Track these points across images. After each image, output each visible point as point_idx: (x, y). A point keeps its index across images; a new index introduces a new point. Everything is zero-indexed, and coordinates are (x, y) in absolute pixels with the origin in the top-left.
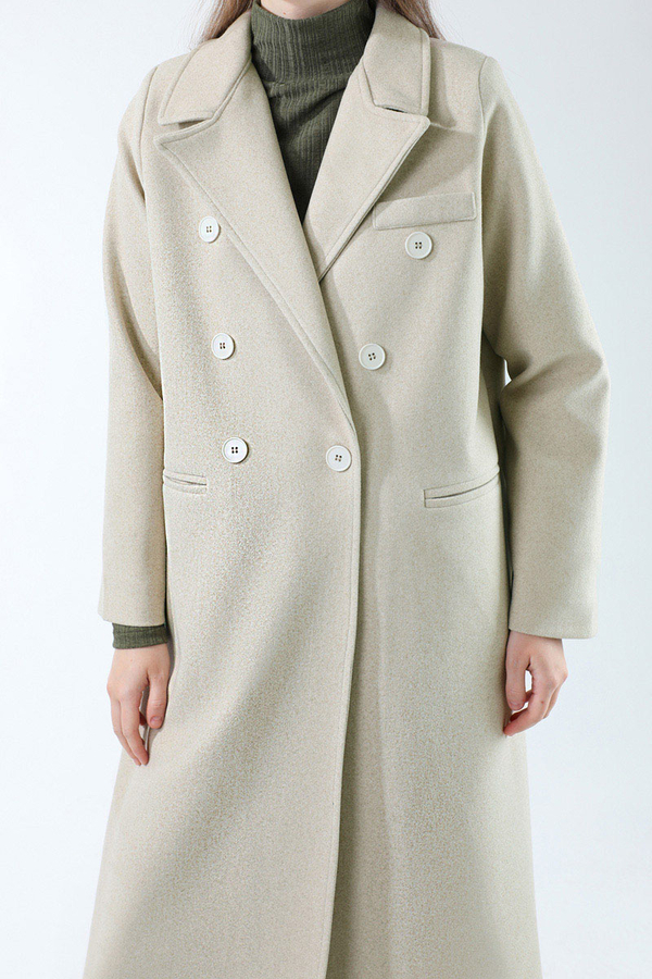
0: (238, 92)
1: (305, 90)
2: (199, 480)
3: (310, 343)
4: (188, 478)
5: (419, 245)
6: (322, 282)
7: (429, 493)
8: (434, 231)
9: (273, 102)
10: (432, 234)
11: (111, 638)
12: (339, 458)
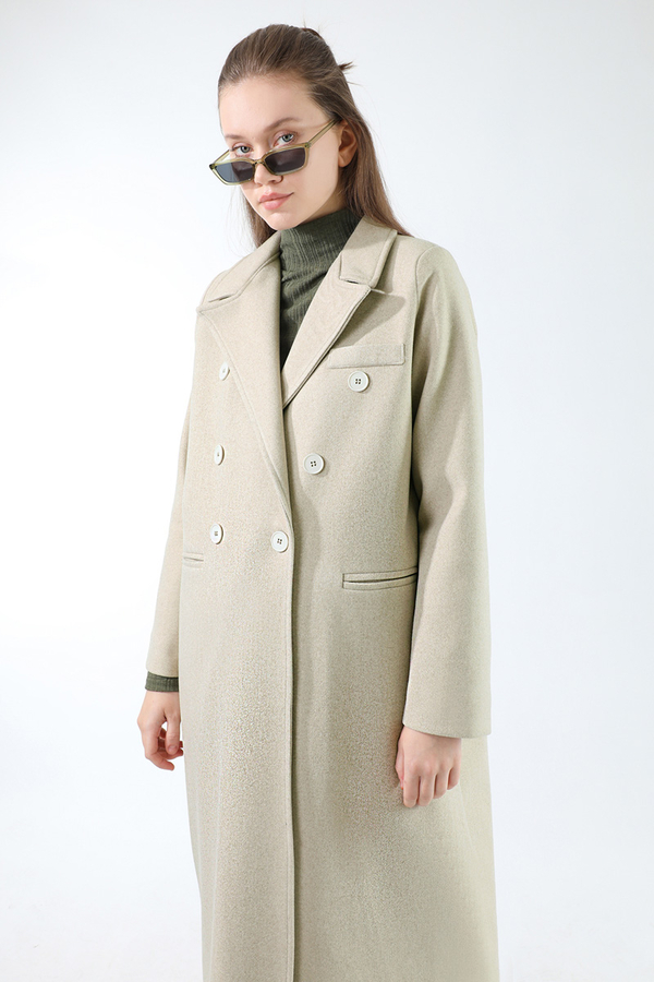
0: (258, 276)
1: (306, 273)
2: (198, 557)
3: (265, 450)
4: (194, 556)
5: (358, 381)
6: (285, 409)
7: (347, 577)
8: (371, 371)
9: (282, 285)
10: (370, 374)
11: (145, 683)
12: (280, 541)
